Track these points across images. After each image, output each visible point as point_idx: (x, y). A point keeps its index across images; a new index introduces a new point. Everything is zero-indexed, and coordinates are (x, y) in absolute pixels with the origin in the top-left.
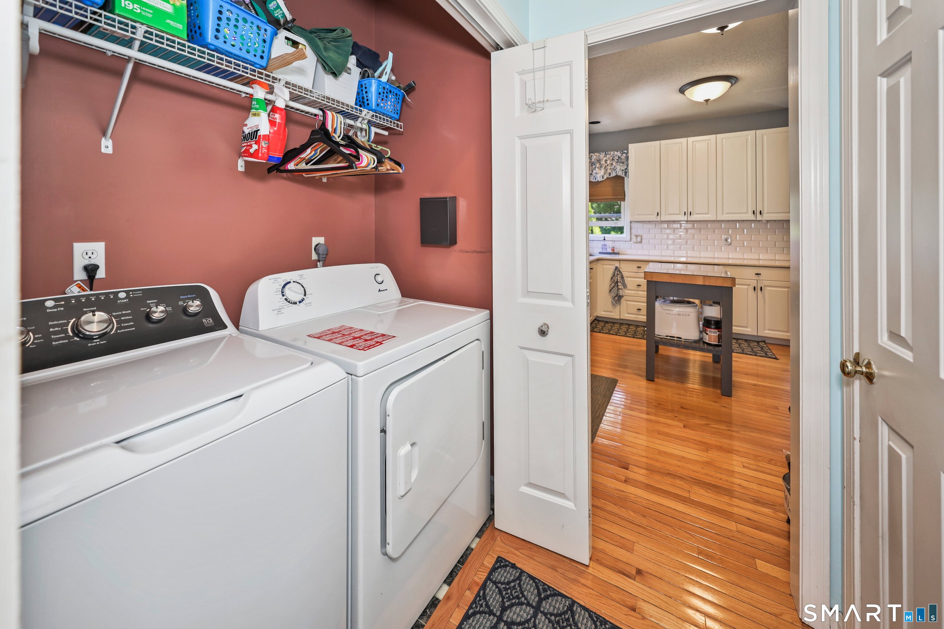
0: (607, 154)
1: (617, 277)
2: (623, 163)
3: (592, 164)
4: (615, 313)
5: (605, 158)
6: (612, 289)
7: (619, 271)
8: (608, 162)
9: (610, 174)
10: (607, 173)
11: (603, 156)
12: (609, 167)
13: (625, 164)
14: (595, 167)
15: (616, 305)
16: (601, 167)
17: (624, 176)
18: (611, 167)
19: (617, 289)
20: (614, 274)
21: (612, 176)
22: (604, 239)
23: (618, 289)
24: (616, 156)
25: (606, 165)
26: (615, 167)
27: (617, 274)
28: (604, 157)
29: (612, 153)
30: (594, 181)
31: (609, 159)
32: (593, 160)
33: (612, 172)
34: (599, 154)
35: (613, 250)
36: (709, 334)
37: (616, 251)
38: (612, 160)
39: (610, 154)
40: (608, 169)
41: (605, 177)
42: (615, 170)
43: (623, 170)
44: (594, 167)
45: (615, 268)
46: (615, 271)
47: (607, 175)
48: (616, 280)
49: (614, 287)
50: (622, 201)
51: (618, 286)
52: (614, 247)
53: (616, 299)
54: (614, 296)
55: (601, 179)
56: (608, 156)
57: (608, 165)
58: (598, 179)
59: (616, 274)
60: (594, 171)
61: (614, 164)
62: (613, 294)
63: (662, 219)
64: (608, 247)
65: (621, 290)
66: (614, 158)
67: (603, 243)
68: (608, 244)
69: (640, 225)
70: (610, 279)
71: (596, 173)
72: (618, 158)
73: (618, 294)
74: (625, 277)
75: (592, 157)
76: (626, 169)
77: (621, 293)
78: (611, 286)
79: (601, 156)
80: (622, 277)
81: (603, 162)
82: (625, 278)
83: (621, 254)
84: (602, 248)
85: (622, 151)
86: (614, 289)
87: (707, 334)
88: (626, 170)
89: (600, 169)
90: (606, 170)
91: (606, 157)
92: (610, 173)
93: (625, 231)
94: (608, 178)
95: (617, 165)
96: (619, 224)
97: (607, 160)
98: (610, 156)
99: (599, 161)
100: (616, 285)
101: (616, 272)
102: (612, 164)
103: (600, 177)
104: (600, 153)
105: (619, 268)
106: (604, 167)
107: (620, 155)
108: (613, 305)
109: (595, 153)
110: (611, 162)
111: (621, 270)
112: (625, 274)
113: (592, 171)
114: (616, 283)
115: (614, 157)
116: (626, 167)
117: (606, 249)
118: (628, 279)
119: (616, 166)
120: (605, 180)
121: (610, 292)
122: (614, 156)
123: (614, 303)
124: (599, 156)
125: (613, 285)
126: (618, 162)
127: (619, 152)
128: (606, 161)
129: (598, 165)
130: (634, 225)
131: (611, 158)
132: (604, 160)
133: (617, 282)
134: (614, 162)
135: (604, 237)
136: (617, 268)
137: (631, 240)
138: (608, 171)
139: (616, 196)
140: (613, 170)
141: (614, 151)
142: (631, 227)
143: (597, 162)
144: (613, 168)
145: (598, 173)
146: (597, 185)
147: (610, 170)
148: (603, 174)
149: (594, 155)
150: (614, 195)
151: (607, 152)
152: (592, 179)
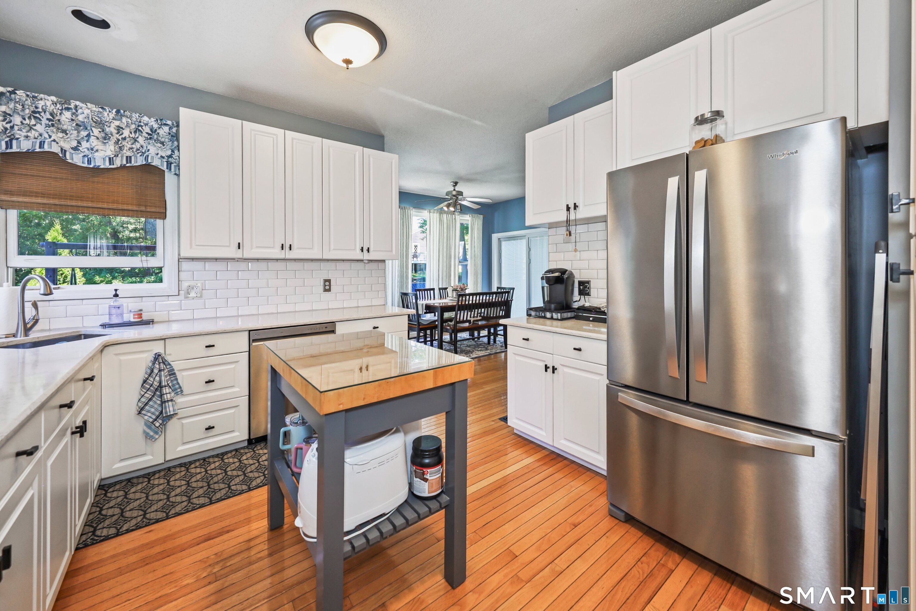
0: (122, 116)
1: (160, 377)
2: (163, 143)
3: (78, 125)
4: (153, 456)
5: (117, 123)
6: (146, 404)
7: (164, 362)
8: (126, 133)
9: (129, 159)
10: (122, 157)
11: (112, 116)
12: (127, 145)
13: (168, 147)
14: (88, 136)
15: (157, 437)
16: (105, 138)
17: (164, 168)
18: (133, 146)
19: (159, 402)
20: (152, 371)
21: (133, 163)
22: (116, 295)
23: (163, 402)
24: (146, 125)
25: (120, 138)
26: (142, 146)
27: (160, 371)
28: (114, 119)
29: (135, 116)
30: (86, 165)
31: (128, 126)
32: (81, 118)
33: (136, 157)
34: (101, 110)
35: (140, 316)
36: (430, 478)
37: (145, 317)
39: (130, 118)
40: (125, 148)
41: (118, 163)
42: (143, 153)
43: (162, 157)
44: (84, 133)
45: (153, 359)
46: (154, 364)
47: (122, 160)
48: (156, 384)
49: (150, 400)
50: (160, 218)
51: (161, 396)
52: (141, 310)
53: (157, 424)
54: (151, 420)
55: (107, 165)
56: (124, 120)
57: (124, 139)
58: (97, 164)
59: (156, 371)
60: (86, 144)
61: (141, 140)
62: (149, 416)
63: (245, 256)
64: (125, 311)
65: (170, 403)
66: (140, 128)
67: (112, 302)
68: (125, 305)
69: (199, 265)
70: (141, 382)
71: (92, 149)
72: (151, 130)
73: (161, 413)
74: (179, 370)
75: (80, 111)
76: (170, 156)
77: (170, 409)
78: (143, 400)
79: (106, 114)
80: (172, 373)
81: (112, 129)
82: (178, 374)
83: (158, 322)
84: (110, 315)
85: (161, 120)
86: (151, 403)
87: (426, 480)
88: (170, 159)
89: (104, 143)
90: (121, 148)
91: (120, 120)
92: (131, 156)
93: (165, 275)
94: (123, 167)
95: (149, 144)
96: (151, 262)
97: (122, 128)
98: (129, 120)
99: (99, 124)
100: (158, 393)
101: (157, 366)
102: (135, 140)
104: (103, 108)
105: (163, 355)
106: (113, 140)
107: (156, 126)
108: (147, 436)
109: (88, 104)
110: (131, 135)
111: (168, 358)
112: (176, 366)
113: (80, 143)
114: (156, 390)
115: (142, 126)
116: (169, 153)
117: (122, 314)
118: (185, 373)
119: (145, 145)
120: (117, 168)
121: (140, 413)
122: (142, 124)
123: (152, 433)
124: (100, 112)
125: (148, 395)
126: (150, 138)
127: (152, 119)
128: (119, 129)
129: (95, 131)
130: (185, 265)
131: (133, 126)
132: (112, 125)
133: (160, 387)
134: (140, 137)
135: (116, 290)
136: (157, 357)
137: (179, 295)
138: (125, 151)
139: (146, 206)
140: (138, 152)
141: (141, 115)
142: (180, 270)
143: (93, 125)
144: (138, 148)
145: (97, 151)
146: (93, 177)
147: (131, 150)
148: (113, 156)
149: (86, 106)
150: (139, 205)
151: (122, 111)
152: (77, 159)
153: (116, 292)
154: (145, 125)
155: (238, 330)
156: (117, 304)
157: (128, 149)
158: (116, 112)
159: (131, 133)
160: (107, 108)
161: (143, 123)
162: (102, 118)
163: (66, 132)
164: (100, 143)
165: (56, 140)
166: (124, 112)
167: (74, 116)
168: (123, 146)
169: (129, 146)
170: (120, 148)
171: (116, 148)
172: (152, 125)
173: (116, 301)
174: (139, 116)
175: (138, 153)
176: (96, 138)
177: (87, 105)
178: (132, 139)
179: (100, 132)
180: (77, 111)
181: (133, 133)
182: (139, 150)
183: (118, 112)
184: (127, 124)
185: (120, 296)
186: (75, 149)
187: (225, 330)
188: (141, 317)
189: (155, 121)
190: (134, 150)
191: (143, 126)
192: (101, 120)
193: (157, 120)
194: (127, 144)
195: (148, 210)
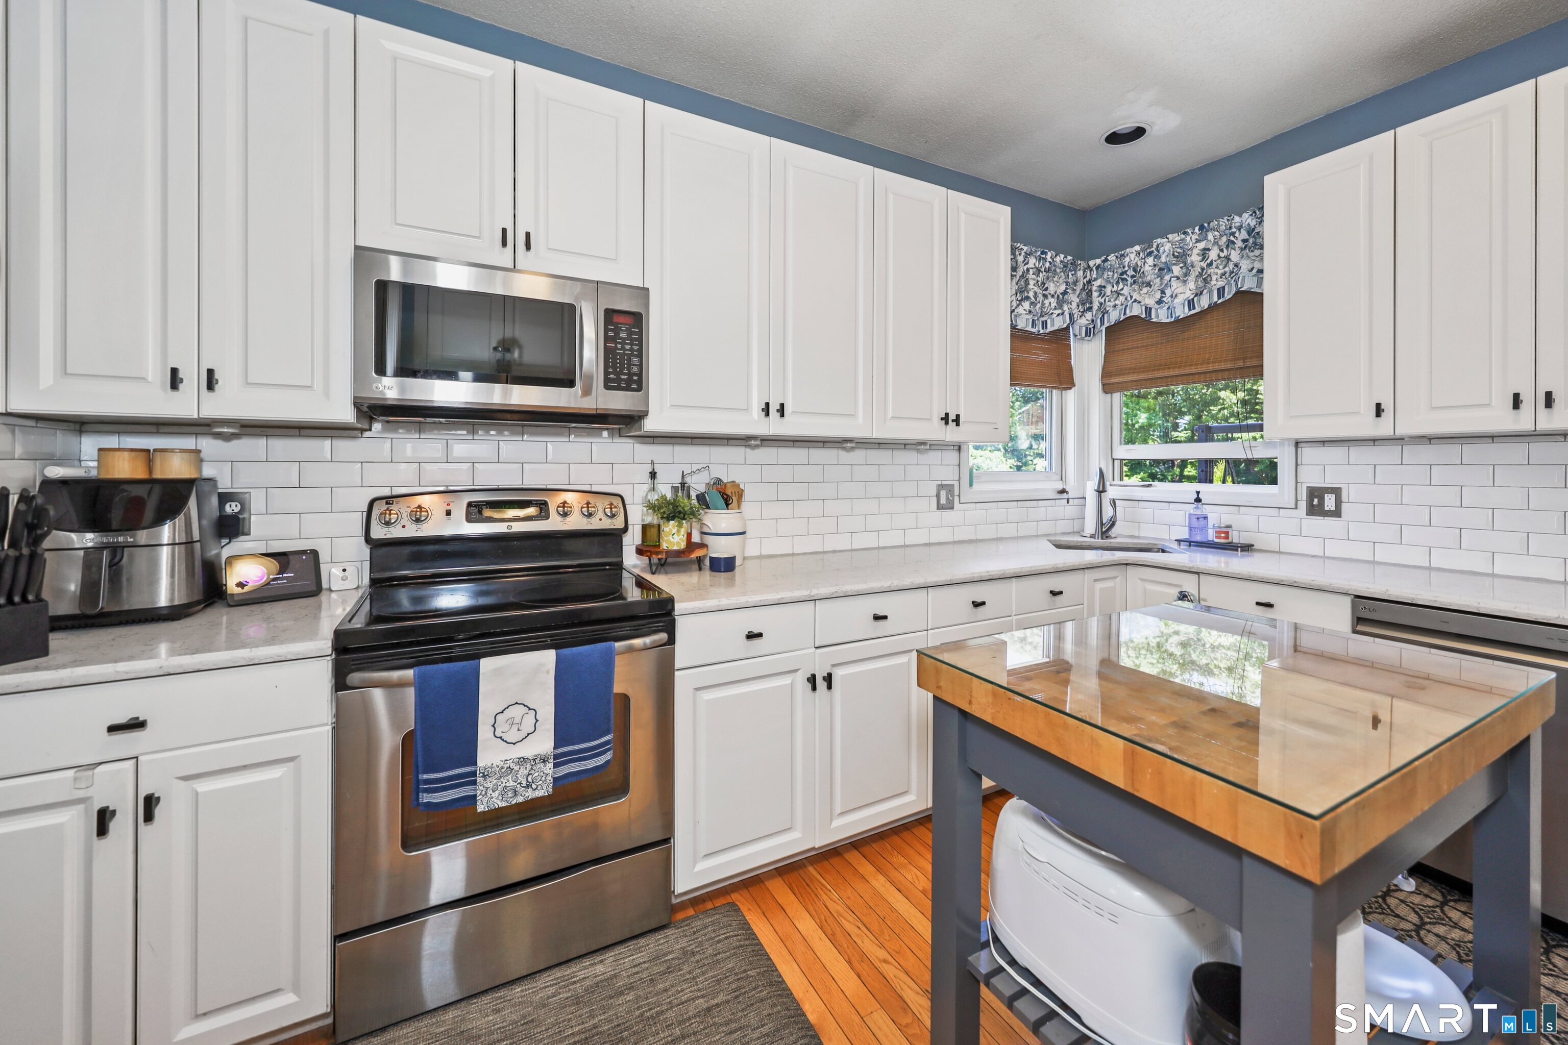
0: (1207, 231)
3: (1160, 269)
5: (1202, 245)
8: (1213, 255)
9: (1221, 292)
10: (1210, 292)
11: (1195, 237)
14: (1170, 279)
16: (1186, 275)
18: (1225, 269)
21: (1227, 296)
22: (1198, 500)
24: (1239, 228)
26: (1236, 265)
28: (1198, 241)
29: (1223, 222)
30: (1168, 321)
31: (1216, 243)
32: (1163, 258)
33: (1230, 285)
34: (1183, 236)
35: (1228, 535)
37: (1235, 538)
38: (1227, 247)
39: (1218, 228)
40: (1214, 278)
41: (1204, 303)
42: (1238, 275)
43: (1260, 272)
44: (1167, 278)
47: (1211, 297)
52: (1229, 527)
55: (1189, 313)
56: (1210, 236)
57: (1210, 264)
58: (1178, 314)
60: (1168, 292)
61: (1234, 255)
64: (1209, 525)
66: (1232, 238)
67: (1192, 509)
68: (1210, 516)
69: (1337, 452)
71: (1173, 296)
72: (1248, 232)
75: (1161, 250)
79: (1188, 239)
81: (1195, 258)
83: (1260, 551)
84: (1191, 529)
85: (1261, 209)
89: (1185, 282)
91: (1206, 238)
92: (1224, 288)
94: (1213, 307)
95: (1243, 257)
96: (1260, 452)
97: (1209, 250)
98: (1216, 233)
99: (1181, 257)
102: (1228, 260)
103: (1184, 305)
104: (1185, 233)
106: (1197, 271)
107: (1253, 223)
109: (1170, 236)
110: (1222, 255)
113: (1163, 292)
115: (1233, 234)
117: (1205, 530)
119: (1239, 261)
120: (1203, 312)
122: (1234, 230)
124: (1182, 240)
126: (1245, 247)
127: (1246, 215)
128: (1205, 252)
129: (1177, 270)
131: (1223, 240)
132: (1196, 251)
135: (1198, 493)
137: (1296, 508)
138: (1213, 282)
139: (1244, 359)
140: (1232, 276)
141: (1230, 216)
142: (1299, 463)
143: (1174, 262)
144: (1231, 269)
145: (1176, 296)
146: (1183, 332)
147: (1224, 277)
148: (1192, 297)
149: (1167, 240)
150: (1235, 360)
151: (1206, 225)
152: (1161, 316)
153: (1198, 495)
154: (1239, 230)
155: (1322, 588)
156: (1199, 512)
157: (1219, 277)
158: (1199, 230)
159: (1222, 250)
160: (1188, 230)
161: (1235, 227)
162: (1185, 246)
163: (1150, 284)
164: (1180, 284)
165: (1137, 299)
166: (1209, 224)
167: (1156, 260)
168: (1209, 275)
169: (1220, 272)
170: (1205, 280)
171: (1200, 283)
172: (1249, 224)
173: (1197, 508)
174: (1228, 220)
175: (1232, 278)
176: (1176, 278)
177: (1168, 238)
178: (1224, 259)
179: (1181, 268)
180: (1159, 252)
181: (1225, 249)
182: (1233, 272)
183: (1202, 228)
184: (1215, 239)
185: (1203, 502)
186: (1160, 302)
187: (1295, 582)
188: (1227, 538)
189: (1251, 215)
190: (1227, 275)
191: (1235, 233)
192: (1184, 251)
193: (1255, 212)
194: (1216, 270)
195: (1248, 364)
